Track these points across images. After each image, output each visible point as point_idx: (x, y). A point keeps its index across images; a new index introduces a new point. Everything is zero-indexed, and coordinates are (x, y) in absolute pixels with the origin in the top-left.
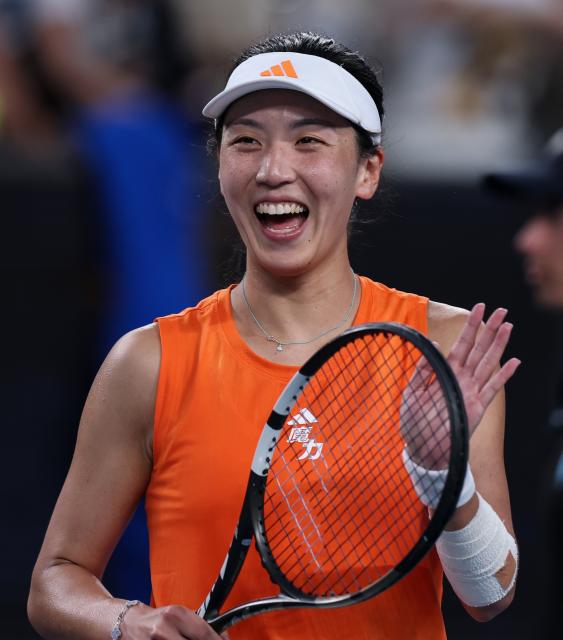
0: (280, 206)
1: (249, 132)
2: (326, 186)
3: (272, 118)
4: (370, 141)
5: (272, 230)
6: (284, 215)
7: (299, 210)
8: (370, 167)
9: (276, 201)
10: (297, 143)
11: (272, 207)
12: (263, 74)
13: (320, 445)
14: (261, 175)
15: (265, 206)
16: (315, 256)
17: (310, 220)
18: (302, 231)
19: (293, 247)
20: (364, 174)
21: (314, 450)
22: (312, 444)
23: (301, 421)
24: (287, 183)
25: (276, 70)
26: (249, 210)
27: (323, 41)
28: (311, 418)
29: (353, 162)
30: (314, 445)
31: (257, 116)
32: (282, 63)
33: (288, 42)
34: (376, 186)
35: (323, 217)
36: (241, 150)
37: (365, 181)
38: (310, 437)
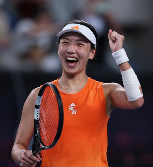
0: (72, 58)
1: (67, 41)
2: (83, 55)
3: (72, 38)
4: (94, 47)
5: (69, 64)
6: (72, 60)
7: (76, 60)
8: (93, 52)
9: (71, 57)
10: (77, 44)
11: (70, 58)
12: (71, 28)
13: (76, 111)
14: (68, 51)
15: (68, 58)
16: (78, 71)
17: (78, 63)
18: (76, 65)
19: (73, 69)
20: (91, 54)
21: (75, 112)
22: (74, 111)
23: (72, 106)
24: (74, 53)
25: (74, 27)
26: (65, 59)
27: (85, 22)
28: (74, 105)
29: (89, 50)
30: (75, 111)
31: (69, 38)
32: (76, 26)
33: (77, 22)
34: (93, 57)
35: (81, 62)
36: (64, 45)
37: (91, 55)
38: (74, 109)
